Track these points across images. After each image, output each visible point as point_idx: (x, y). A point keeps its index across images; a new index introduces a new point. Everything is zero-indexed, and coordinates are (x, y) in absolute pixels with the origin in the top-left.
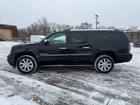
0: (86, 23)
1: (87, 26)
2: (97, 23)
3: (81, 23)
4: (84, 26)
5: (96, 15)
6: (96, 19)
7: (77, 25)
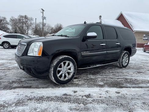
0: (26, 16)
1: (26, 20)
2: (44, 18)
3: (19, 15)
4: (23, 19)
5: (42, 9)
6: (42, 13)
7: (12, 17)
